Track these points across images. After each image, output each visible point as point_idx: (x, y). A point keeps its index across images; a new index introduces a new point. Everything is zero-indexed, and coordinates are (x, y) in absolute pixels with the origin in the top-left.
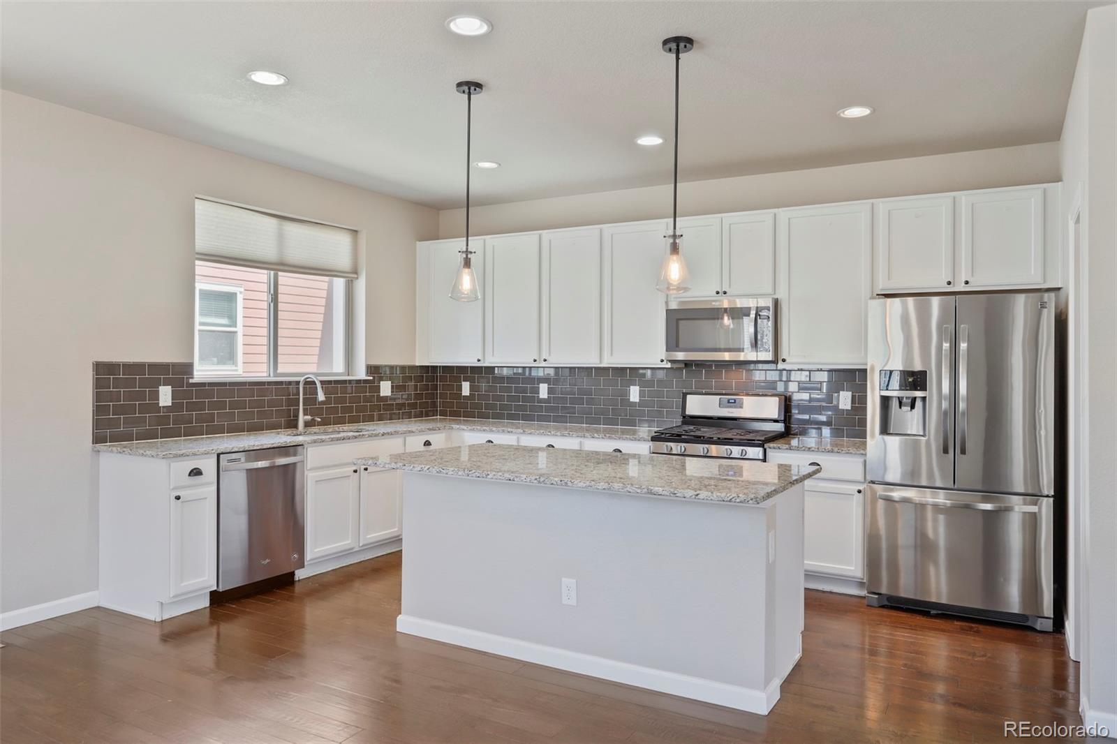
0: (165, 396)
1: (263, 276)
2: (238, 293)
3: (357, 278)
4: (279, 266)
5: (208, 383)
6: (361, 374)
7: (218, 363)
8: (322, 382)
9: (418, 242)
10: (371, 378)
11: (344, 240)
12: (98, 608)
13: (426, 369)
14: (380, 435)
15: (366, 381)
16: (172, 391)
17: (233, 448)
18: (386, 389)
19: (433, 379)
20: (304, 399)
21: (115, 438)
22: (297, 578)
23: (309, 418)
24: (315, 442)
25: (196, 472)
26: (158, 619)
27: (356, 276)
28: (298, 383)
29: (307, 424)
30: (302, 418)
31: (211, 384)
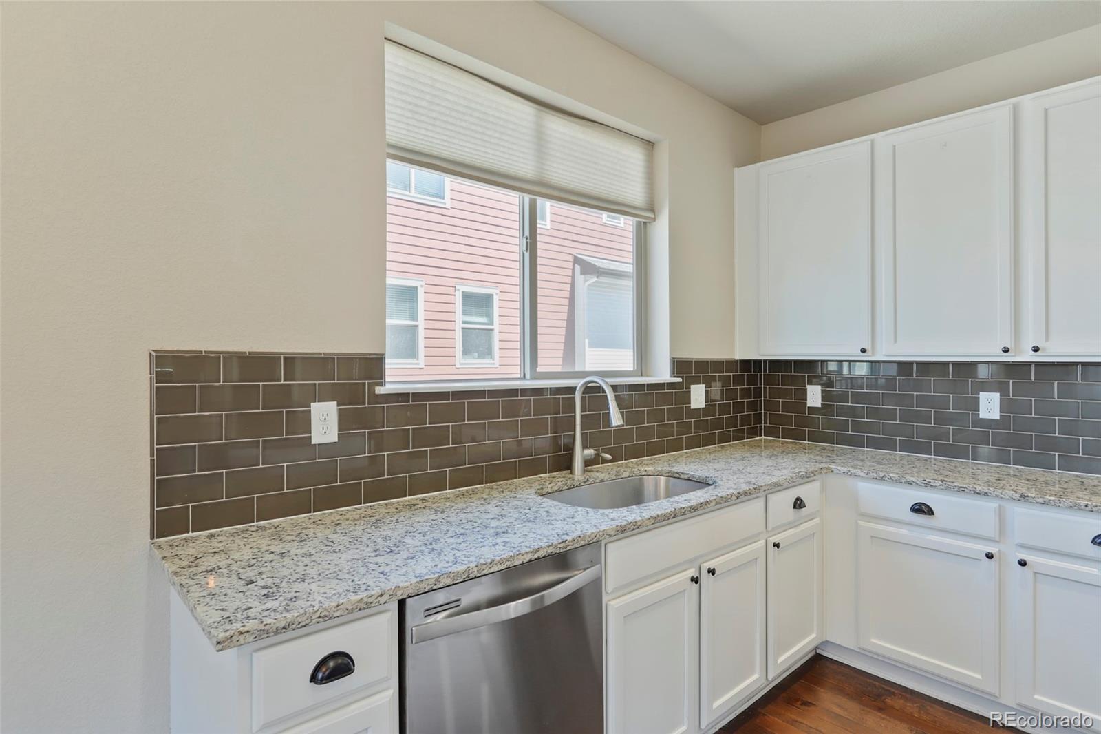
0: (325, 422)
1: (511, 200)
2: (494, 294)
3: (654, 219)
4: (538, 187)
5: (414, 394)
6: (663, 374)
7: (479, 357)
8: (614, 389)
9: (736, 169)
10: (680, 380)
11: (634, 156)
13: (746, 364)
14: (734, 498)
15: (671, 385)
16: (340, 410)
17: (437, 580)
18: (698, 396)
19: (753, 380)
20: (582, 416)
23: (590, 452)
24: (622, 532)
27: (653, 216)
28: (571, 390)
29: (588, 462)
30: (580, 453)
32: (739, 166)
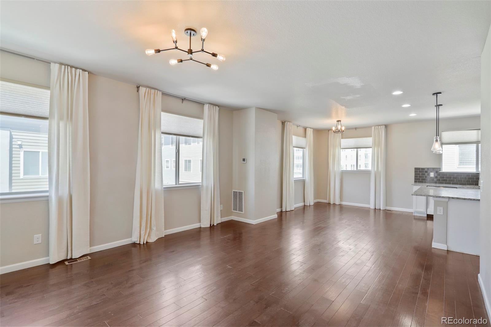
21: (419, 182)
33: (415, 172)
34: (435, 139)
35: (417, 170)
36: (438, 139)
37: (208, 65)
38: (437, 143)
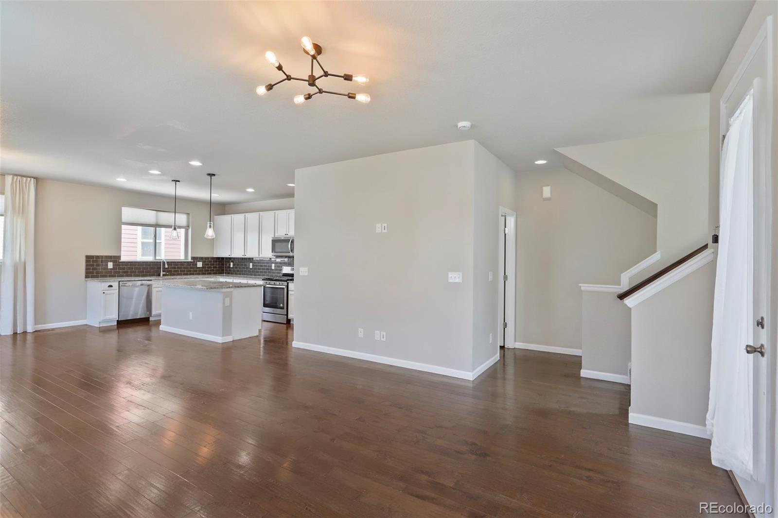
0: (110, 265)
1: (152, 229)
4: (157, 226)
6: (190, 260)
8: (167, 262)
10: (194, 261)
11: (184, 217)
12: (86, 325)
13: (218, 258)
15: (190, 262)
16: (113, 264)
18: (200, 264)
20: (162, 267)
21: (93, 277)
22: (150, 320)
23: (165, 273)
25: (111, 286)
26: (99, 326)
27: (189, 228)
28: (161, 262)
29: (164, 275)
30: (162, 273)
31: (127, 262)
32: (216, 215)
33: (87, 261)
34: (208, 225)
35: (88, 258)
36: (212, 225)
37: (352, 96)
38: (210, 229)
